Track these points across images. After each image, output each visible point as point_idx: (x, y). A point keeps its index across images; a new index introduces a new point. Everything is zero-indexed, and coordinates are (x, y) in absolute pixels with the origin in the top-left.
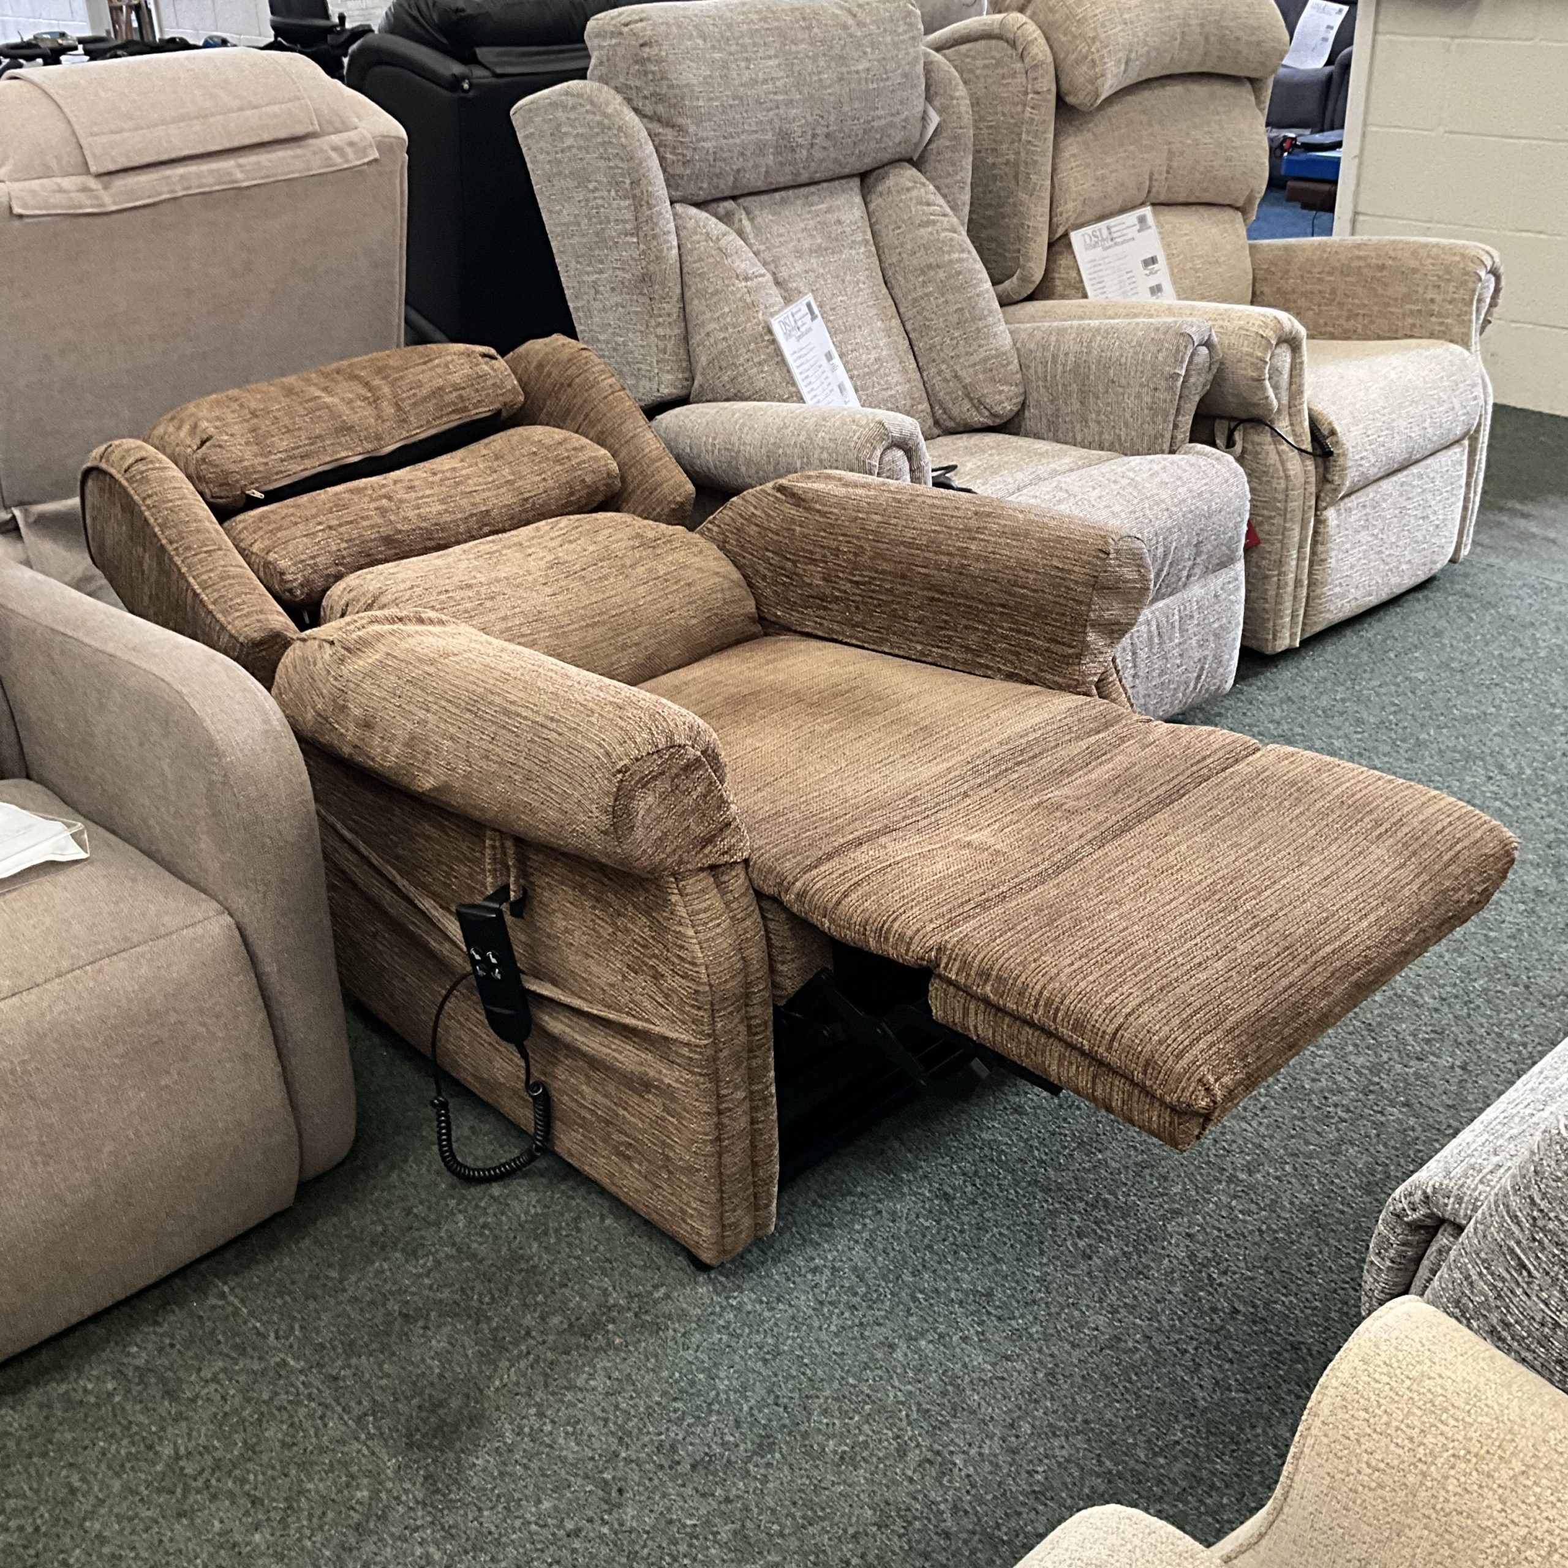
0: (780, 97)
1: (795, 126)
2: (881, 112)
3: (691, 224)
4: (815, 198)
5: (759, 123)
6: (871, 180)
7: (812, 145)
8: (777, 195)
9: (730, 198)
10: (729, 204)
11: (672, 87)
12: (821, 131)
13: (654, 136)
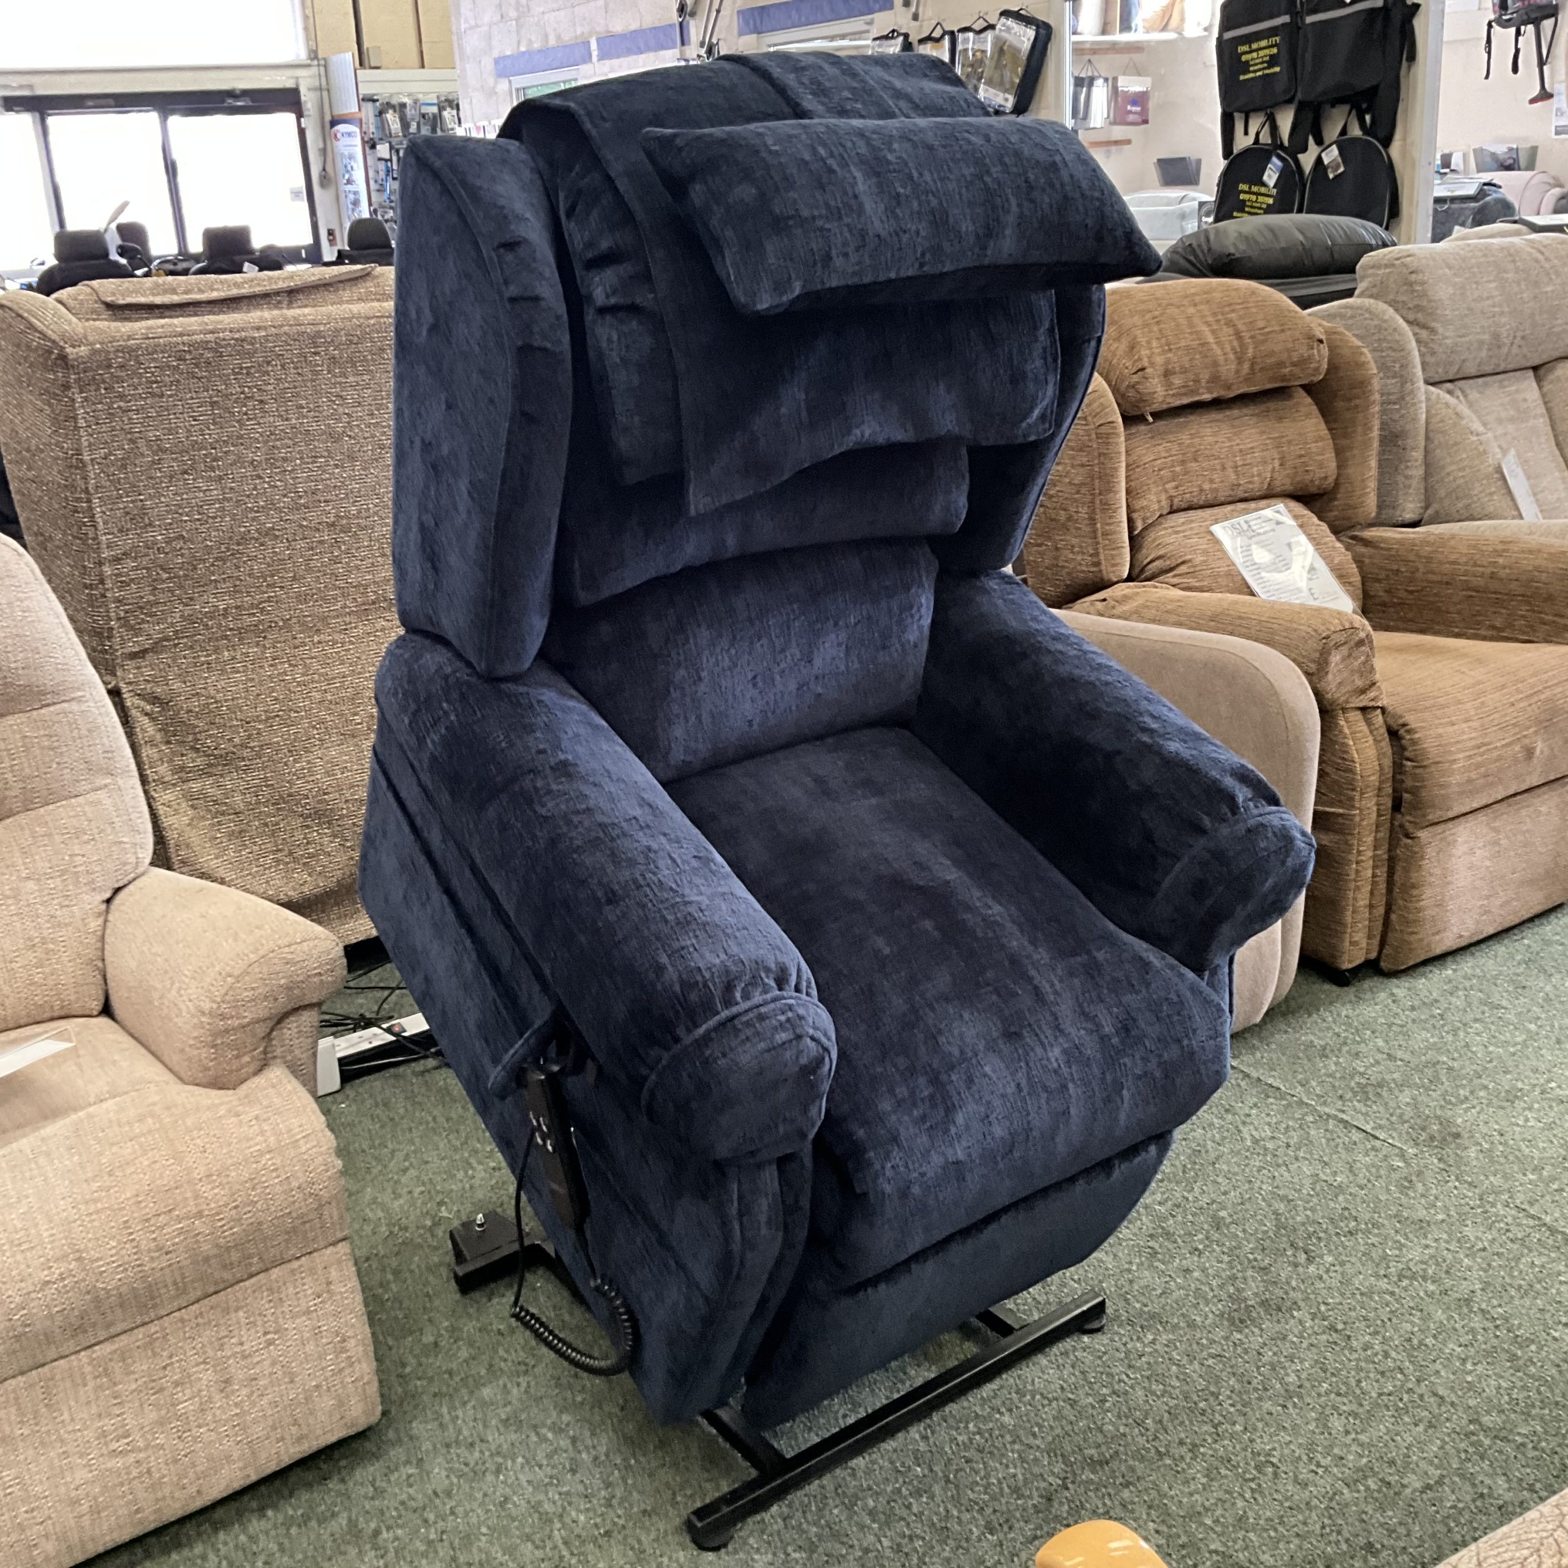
0: (1497, 309)
1: (1503, 330)
2: (1560, 322)
3: (1434, 397)
4: (1504, 383)
5: (1482, 327)
6: (1542, 372)
7: (1512, 344)
8: (1480, 380)
9: (1450, 381)
10: (1448, 385)
11: (1430, 301)
12: (1519, 334)
13: (1415, 334)
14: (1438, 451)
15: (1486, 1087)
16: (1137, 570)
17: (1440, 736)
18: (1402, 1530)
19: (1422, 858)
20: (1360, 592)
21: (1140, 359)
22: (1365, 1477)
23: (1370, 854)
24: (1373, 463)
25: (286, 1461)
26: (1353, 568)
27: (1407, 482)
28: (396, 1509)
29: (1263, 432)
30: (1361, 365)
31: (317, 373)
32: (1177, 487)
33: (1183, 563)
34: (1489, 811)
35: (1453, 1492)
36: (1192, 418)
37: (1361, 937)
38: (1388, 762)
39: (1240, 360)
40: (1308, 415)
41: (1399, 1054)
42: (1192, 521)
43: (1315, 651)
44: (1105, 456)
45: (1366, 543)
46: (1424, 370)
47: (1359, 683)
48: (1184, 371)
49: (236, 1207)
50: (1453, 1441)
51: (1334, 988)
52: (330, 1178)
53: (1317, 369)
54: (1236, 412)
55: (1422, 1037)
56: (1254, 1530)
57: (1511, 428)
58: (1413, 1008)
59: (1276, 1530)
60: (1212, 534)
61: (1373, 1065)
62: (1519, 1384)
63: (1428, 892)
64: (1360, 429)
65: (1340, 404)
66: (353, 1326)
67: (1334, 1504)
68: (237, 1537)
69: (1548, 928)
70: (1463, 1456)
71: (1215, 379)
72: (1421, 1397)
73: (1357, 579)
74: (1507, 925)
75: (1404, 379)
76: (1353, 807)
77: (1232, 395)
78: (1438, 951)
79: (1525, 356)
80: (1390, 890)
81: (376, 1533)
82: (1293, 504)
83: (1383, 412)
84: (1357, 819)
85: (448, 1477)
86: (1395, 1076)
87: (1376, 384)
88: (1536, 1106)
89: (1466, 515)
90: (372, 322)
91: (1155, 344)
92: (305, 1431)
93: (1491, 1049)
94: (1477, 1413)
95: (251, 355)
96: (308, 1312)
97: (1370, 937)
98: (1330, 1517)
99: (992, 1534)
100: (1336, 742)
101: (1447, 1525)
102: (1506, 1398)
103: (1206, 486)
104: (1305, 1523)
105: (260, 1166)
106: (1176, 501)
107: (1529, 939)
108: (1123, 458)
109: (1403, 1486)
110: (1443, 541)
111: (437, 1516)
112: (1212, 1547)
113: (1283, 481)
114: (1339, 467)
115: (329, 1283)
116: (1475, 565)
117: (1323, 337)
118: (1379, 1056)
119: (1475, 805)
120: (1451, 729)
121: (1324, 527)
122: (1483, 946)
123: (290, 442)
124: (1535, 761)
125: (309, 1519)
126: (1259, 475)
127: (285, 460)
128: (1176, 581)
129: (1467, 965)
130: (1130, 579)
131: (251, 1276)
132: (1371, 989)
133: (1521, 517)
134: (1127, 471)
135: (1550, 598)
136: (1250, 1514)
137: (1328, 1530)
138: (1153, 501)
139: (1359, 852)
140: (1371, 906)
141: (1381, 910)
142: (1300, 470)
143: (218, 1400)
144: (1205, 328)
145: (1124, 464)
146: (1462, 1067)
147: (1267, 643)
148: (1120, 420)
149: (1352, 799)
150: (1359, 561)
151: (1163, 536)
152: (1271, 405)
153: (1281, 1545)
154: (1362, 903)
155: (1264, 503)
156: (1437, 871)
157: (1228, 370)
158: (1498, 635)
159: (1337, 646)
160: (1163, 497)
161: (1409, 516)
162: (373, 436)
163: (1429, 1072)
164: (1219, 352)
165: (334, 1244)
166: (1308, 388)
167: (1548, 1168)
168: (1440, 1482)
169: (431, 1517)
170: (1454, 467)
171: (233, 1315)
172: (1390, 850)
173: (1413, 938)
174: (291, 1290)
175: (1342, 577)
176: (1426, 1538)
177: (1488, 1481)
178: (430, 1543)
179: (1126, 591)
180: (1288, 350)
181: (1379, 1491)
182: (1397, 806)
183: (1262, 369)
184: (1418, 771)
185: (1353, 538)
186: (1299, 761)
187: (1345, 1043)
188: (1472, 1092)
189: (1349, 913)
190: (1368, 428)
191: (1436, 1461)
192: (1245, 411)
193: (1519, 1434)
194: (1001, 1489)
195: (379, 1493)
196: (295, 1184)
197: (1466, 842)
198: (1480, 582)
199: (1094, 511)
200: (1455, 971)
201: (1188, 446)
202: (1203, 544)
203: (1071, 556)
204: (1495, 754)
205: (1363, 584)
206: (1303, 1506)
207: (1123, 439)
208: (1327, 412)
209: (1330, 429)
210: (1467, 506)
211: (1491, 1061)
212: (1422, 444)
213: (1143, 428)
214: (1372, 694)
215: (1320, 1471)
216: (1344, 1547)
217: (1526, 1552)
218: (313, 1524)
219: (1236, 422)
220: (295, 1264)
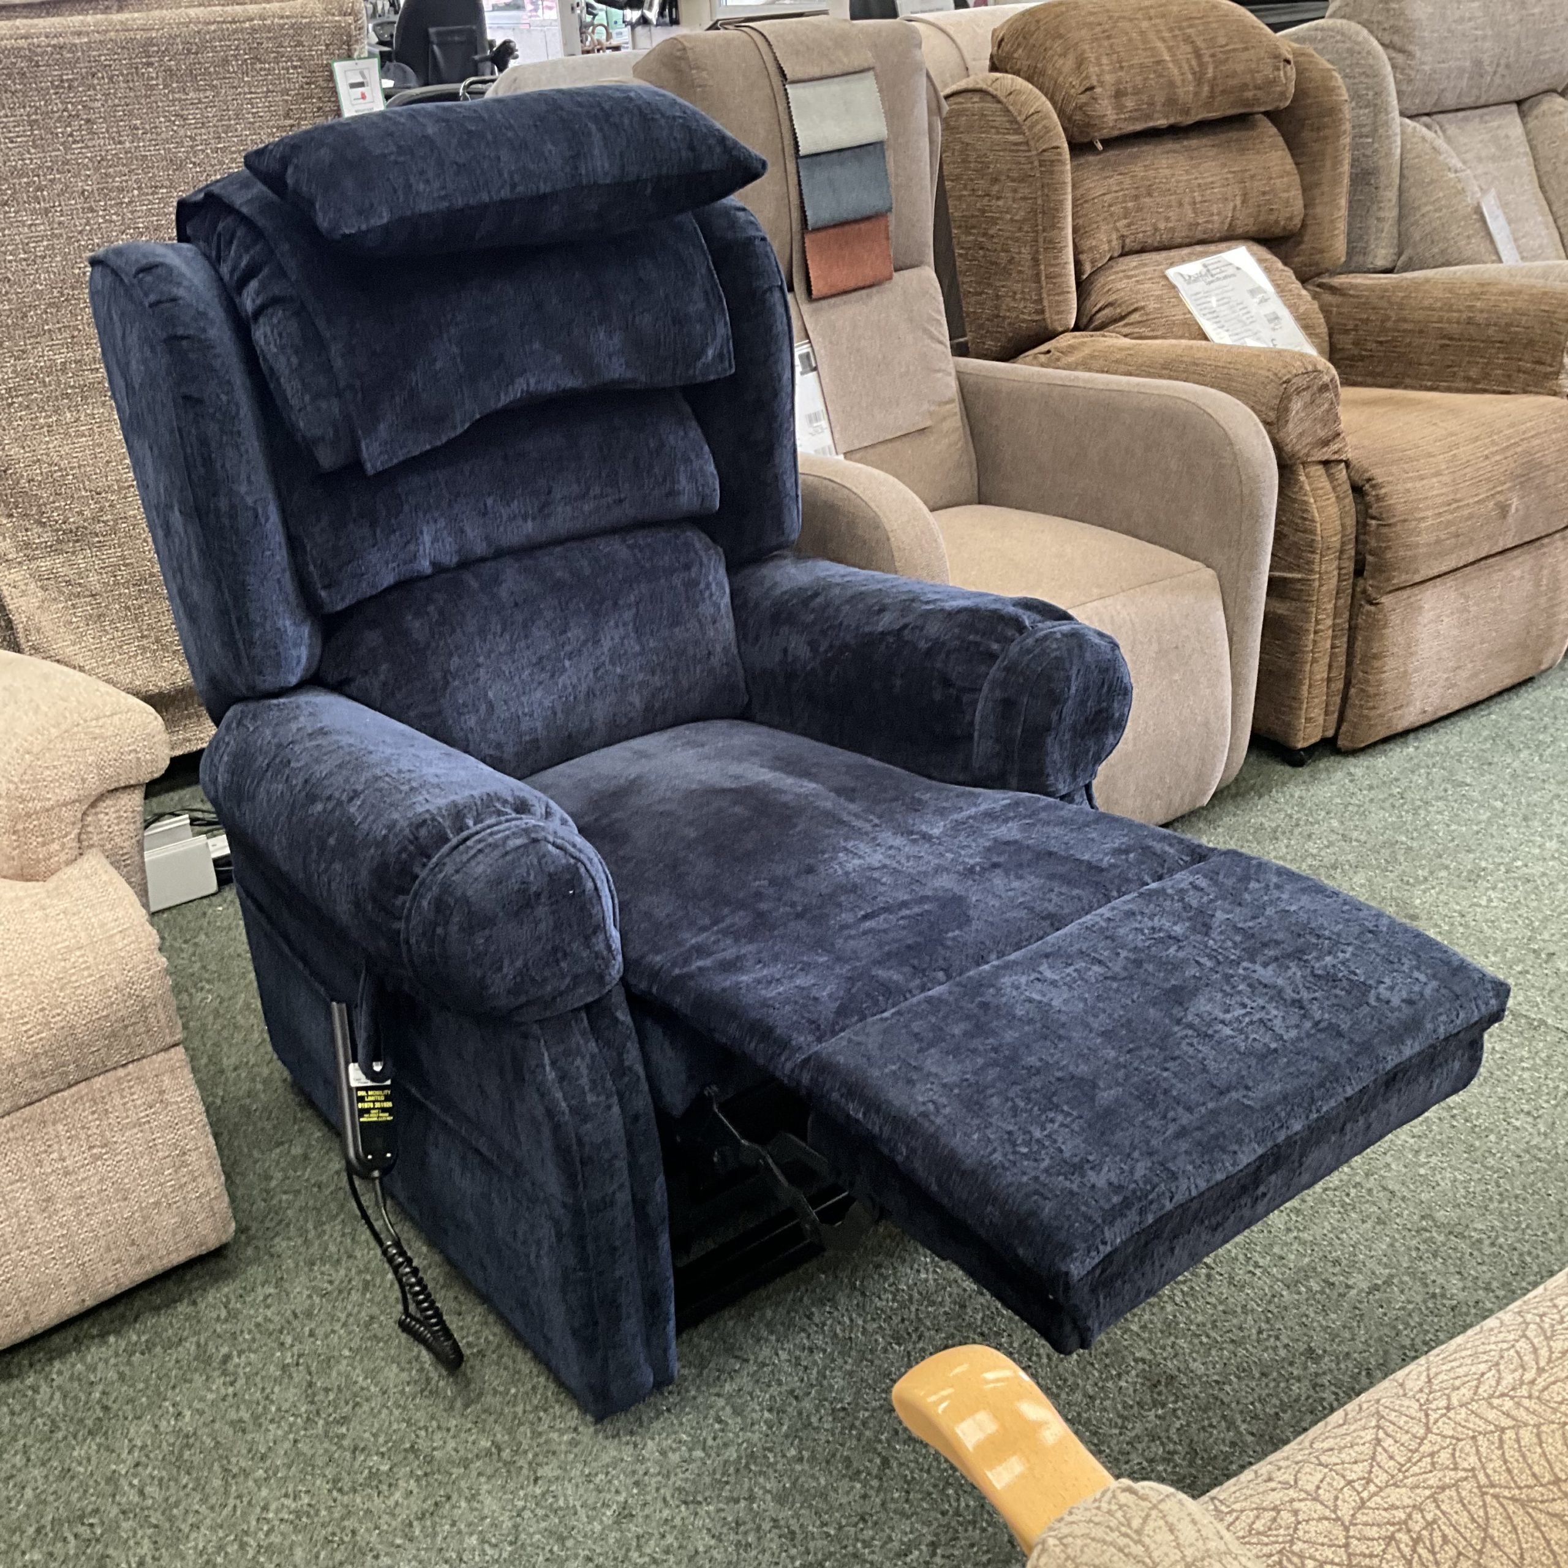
0: (1479, 33)
1: (1486, 56)
2: (1547, 48)
3: (1410, 130)
4: (1487, 118)
5: (1463, 52)
6: (1525, 106)
7: (1495, 73)
8: (1461, 114)
9: (1428, 115)
10: (1425, 119)
11: (1407, 21)
12: (1503, 62)
13: (1390, 59)
14: (1413, 190)
15: (1447, 868)
16: (1085, 320)
17: (1408, 491)
18: (1347, 1335)
19: (1385, 626)
20: (1326, 345)
21: (1087, 77)
22: (1307, 1278)
23: (1329, 622)
24: (1343, 202)
25: (126, 1283)
26: (1320, 319)
27: (1380, 226)
28: (250, 1332)
29: (1224, 165)
30: (1331, 91)
31: (152, 88)
32: (1129, 225)
33: (1135, 310)
34: (1459, 574)
35: (1402, 1292)
36: (1145, 148)
37: (1317, 713)
38: (1351, 521)
39: (1199, 80)
40: (1273, 147)
41: (1355, 834)
42: (1145, 265)
43: (1275, 397)
44: (1050, 188)
45: (1333, 290)
46: (1399, 100)
47: (1322, 434)
48: (1137, 92)
49: (43, 1009)
50: (1404, 1238)
51: (1288, 768)
52: (152, 977)
53: (1283, 94)
54: (1194, 143)
55: (1378, 817)
56: (1184, 1336)
57: (1491, 166)
58: (1371, 788)
59: (1208, 1336)
60: (1166, 278)
61: (1328, 847)
62: (1476, 1177)
63: (1391, 663)
64: (1328, 164)
65: (1307, 135)
66: (193, 1138)
67: (1272, 1308)
68: (73, 1365)
69: (1518, 703)
70: (1414, 1254)
71: (1171, 102)
72: (1370, 1191)
73: (1323, 330)
74: (1474, 700)
75: (1377, 108)
76: (1312, 571)
77: (1190, 120)
78: (1401, 726)
79: (1509, 88)
80: (1349, 663)
81: (227, 1358)
82: (1257, 248)
83: (1355, 147)
84: (1317, 584)
85: (310, 1297)
86: (1349, 857)
87: (1347, 112)
88: (1500, 885)
89: (1441, 260)
90: (213, 27)
91: (1105, 60)
92: (145, 1251)
93: (1453, 827)
94: (1430, 1208)
95: (73, 64)
96: (138, 1124)
97: (1327, 713)
98: (1268, 1321)
99: (899, 1344)
100: (1294, 501)
101: (1394, 1327)
102: (1462, 1192)
103: (1162, 225)
104: (1241, 1329)
105: (68, 965)
106: (1128, 241)
107: (1496, 715)
108: (1069, 189)
109: (1348, 1287)
110: (1417, 285)
111: (295, 1339)
112: (1137, 1355)
113: (1245, 222)
114: (1305, 206)
115: (162, 1092)
116: (1450, 310)
117: (1290, 57)
118: (1333, 837)
119: (1444, 569)
120: (1418, 484)
121: (1289, 273)
122: (1448, 722)
123: (126, 170)
124: (1510, 520)
125: (155, 1345)
126: (1219, 214)
127: (121, 190)
128: (1126, 330)
129: (1430, 742)
130: (1077, 328)
131: (70, 1086)
132: (1327, 770)
133: (1500, 261)
134: (1074, 206)
135: (1531, 343)
136: (1180, 1318)
137: (1265, 1335)
138: (1104, 241)
139: (1317, 622)
140: (1329, 680)
141: (1340, 685)
142: (1264, 209)
143: (39, 1221)
144: (1159, 44)
145: (1070, 197)
146: (1422, 847)
147: (1222, 389)
148: (1066, 145)
149: (1310, 562)
150: (1325, 310)
151: (1113, 281)
152: (1234, 135)
153: (1213, 1352)
154: (1318, 677)
155: (1224, 245)
156: (1401, 640)
157: (1186, 91)
158: (1474, 387)
159: (1298, 392)
160: (1114, 236)
161: (1380, 263)
162: (222, 163)
163: (1386, 852)
164: (1176, 71)
165: (166, 1049)
166: (1273, 116)
167: (1512, 949)
168: (1388, 1282)
169: (289, 1340)
170: (1430, 207)
171: (50, 1129)
172: (1351, 618)
173: (1372, 713)
174: (118, 1101)
175: (1308, 328)
176: (1372, 1342)
177: (1440, 1280)
178: (284, 1368)
179: (1072, 341)
180: (1252, 72)
181: (1322, 1292)
182: (1359, 572)
183: (1223, 92)
184: (1384, 530)
185: (1320, 285)
186: (1255, 518)
187: (1297, 825)
188: (1431, 873)
189: (1305, 687)
190: (1337, 162)
191: (1385, 1260)
192: (1204, 141)
193: (1475, 1230)
194: (911, 1297)
195: (233, 1315)
196: (111, 983)
197: (1433, 609)
198: (1454, 329)
199: (1037, 252)
200: (1417, 748)
201: (1142, 178)
202: (1157, 290)
203: (1013, 304)
204: (1466, 512)
205: (1330, 335)
206: (1239, 1310)
207: (1068, 167)
208: (1294, 145)
209: (1297, 164)
210: (1442, 252)
211: (1453, 840)
212: (1397, 181)
213: (1091, 158)
214: (1335, 447)
215: (1258, 1272)
216: (1283, 1353)
217: (1483, 1367)
218: (158, 1349)
219: (1196, 153)
220: (121, 1072)
